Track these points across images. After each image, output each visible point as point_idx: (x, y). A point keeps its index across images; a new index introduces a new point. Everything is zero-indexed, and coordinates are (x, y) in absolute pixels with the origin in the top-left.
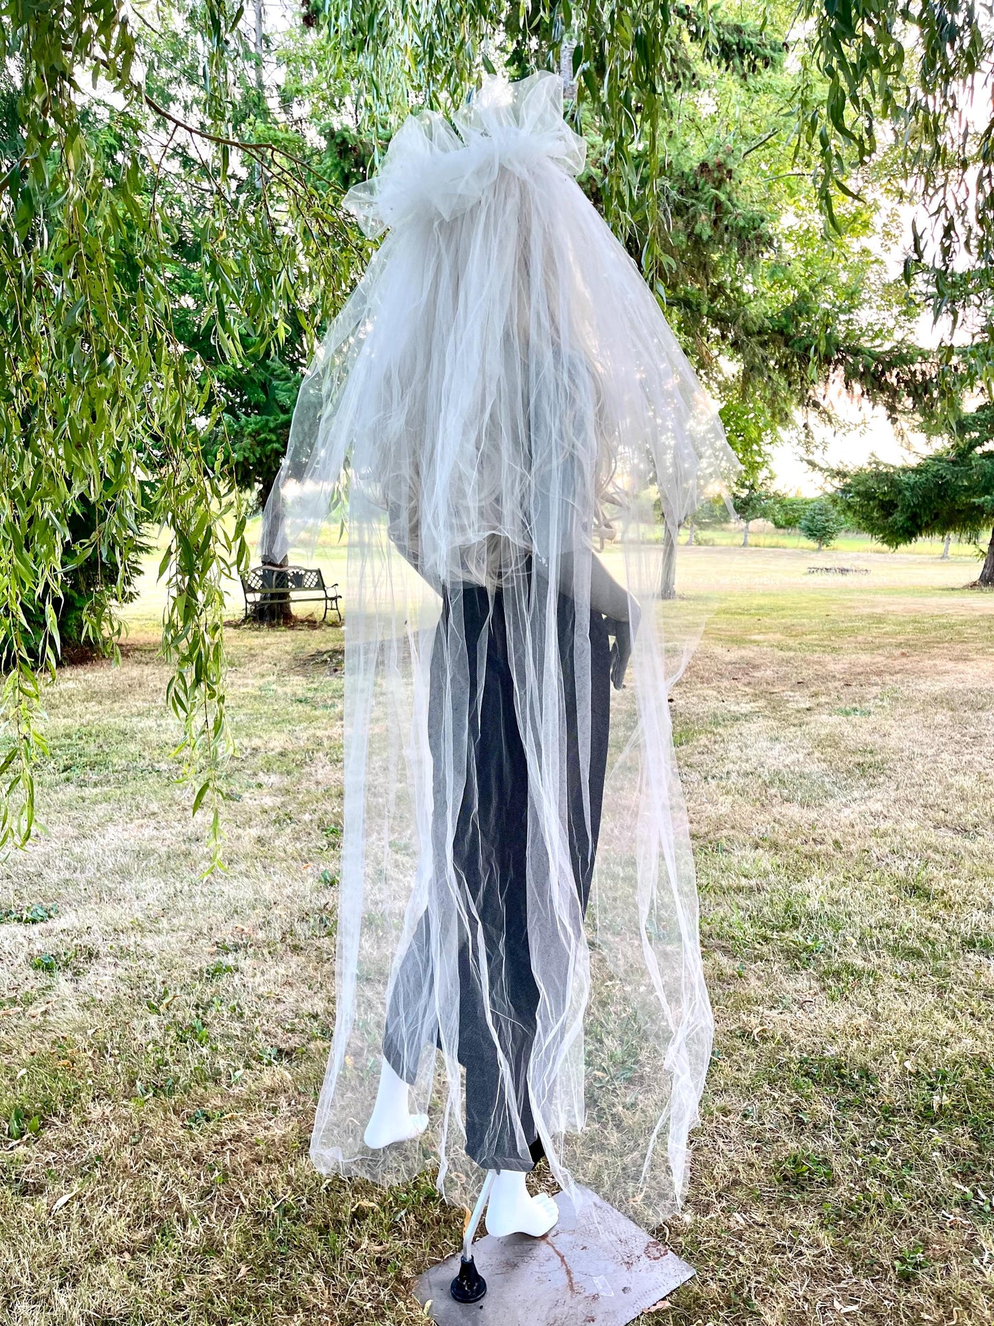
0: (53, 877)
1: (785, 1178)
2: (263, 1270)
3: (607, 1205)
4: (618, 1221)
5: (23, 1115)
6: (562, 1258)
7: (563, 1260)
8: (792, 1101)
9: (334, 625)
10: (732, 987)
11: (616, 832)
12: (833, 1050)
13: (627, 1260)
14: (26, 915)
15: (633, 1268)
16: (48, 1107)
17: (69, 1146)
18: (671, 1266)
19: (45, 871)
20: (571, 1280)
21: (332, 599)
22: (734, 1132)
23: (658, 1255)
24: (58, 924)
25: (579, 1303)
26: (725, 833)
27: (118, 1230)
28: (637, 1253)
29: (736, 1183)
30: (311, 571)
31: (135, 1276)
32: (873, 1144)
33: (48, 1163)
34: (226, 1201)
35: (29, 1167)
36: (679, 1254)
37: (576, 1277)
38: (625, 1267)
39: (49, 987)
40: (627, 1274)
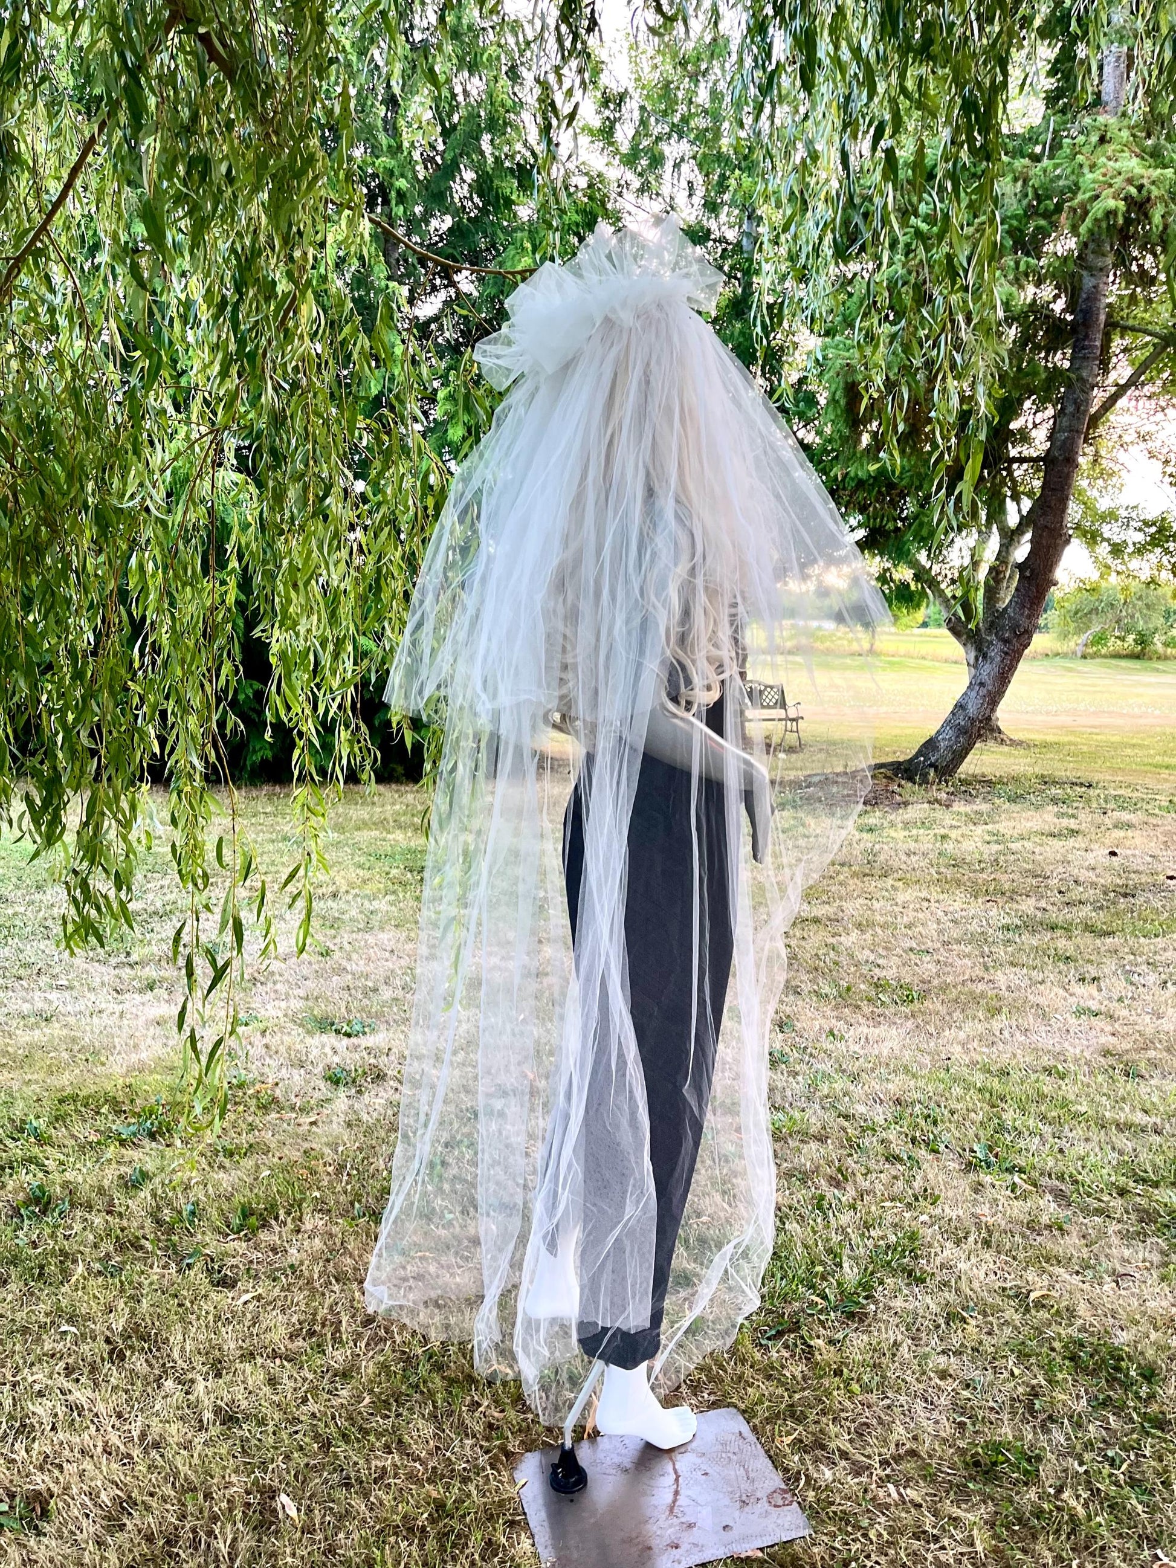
0: (386, 994)
1: (977, 1464)
2: (382, 1405)
3: (751, 1437)
4: (756, 1457)
5: (247, 1212)
6: (678, 1477)
7: (677, 1480)
8: (1034, 1382)
9: (791, 750)
10: (1039, 1239)
11: (1006, 1033)
12: (1123, 1338)
13: (744, 1498)
14: (346, 1028)
15: (747, 1509)
16: (272, 1209)
17: (274, 1250)
18: (789, 1518)
19: (383, 988)
20: (674, 1502)
21: (793, 720)
22: (944, 1401)
23: (780, 1503)
24: (368, 1041)
25: (671, 1526)
26: (1151, 1054)
27: (278, 1337)
28: (759, 1495)
29: (913, 1453)
30: (772, 688)
31: (272, 1382)
32: (1110, 1453)
33: (251, 1262)
34: (382, 1333)
35: (234, 1261)
36: (803, 1509)
37: (682, 1500)
38: (738, 1504)
39: (328, 1100)
40: (737, 1514)
